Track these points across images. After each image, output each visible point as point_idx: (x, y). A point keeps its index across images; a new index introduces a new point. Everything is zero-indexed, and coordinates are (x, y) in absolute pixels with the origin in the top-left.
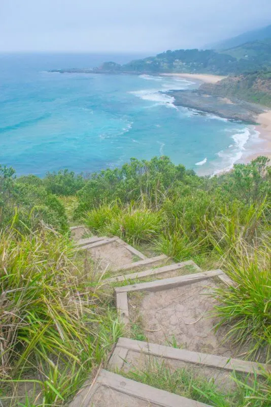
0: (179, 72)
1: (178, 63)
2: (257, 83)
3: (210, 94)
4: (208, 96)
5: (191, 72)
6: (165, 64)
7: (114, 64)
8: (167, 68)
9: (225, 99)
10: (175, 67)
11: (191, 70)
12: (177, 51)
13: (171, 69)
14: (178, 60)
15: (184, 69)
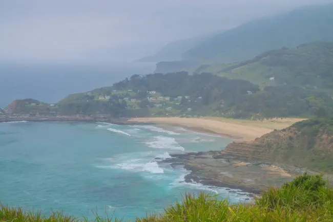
0: (160, 114)
1: (154, 97)
2: (322, 140)
3: (246, 161)
4: (243, 164)
5: (182, 113)
6: (133, 101)
7: (37, 102)
8: (138, 108)
9: (274, 168)
10: (152, 105)
11: (182, 110)
12: (148, 76)
13: (145, 109)
14: (154, 92)
15: (169, 109)
